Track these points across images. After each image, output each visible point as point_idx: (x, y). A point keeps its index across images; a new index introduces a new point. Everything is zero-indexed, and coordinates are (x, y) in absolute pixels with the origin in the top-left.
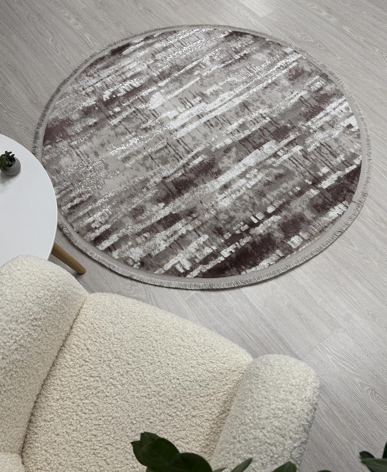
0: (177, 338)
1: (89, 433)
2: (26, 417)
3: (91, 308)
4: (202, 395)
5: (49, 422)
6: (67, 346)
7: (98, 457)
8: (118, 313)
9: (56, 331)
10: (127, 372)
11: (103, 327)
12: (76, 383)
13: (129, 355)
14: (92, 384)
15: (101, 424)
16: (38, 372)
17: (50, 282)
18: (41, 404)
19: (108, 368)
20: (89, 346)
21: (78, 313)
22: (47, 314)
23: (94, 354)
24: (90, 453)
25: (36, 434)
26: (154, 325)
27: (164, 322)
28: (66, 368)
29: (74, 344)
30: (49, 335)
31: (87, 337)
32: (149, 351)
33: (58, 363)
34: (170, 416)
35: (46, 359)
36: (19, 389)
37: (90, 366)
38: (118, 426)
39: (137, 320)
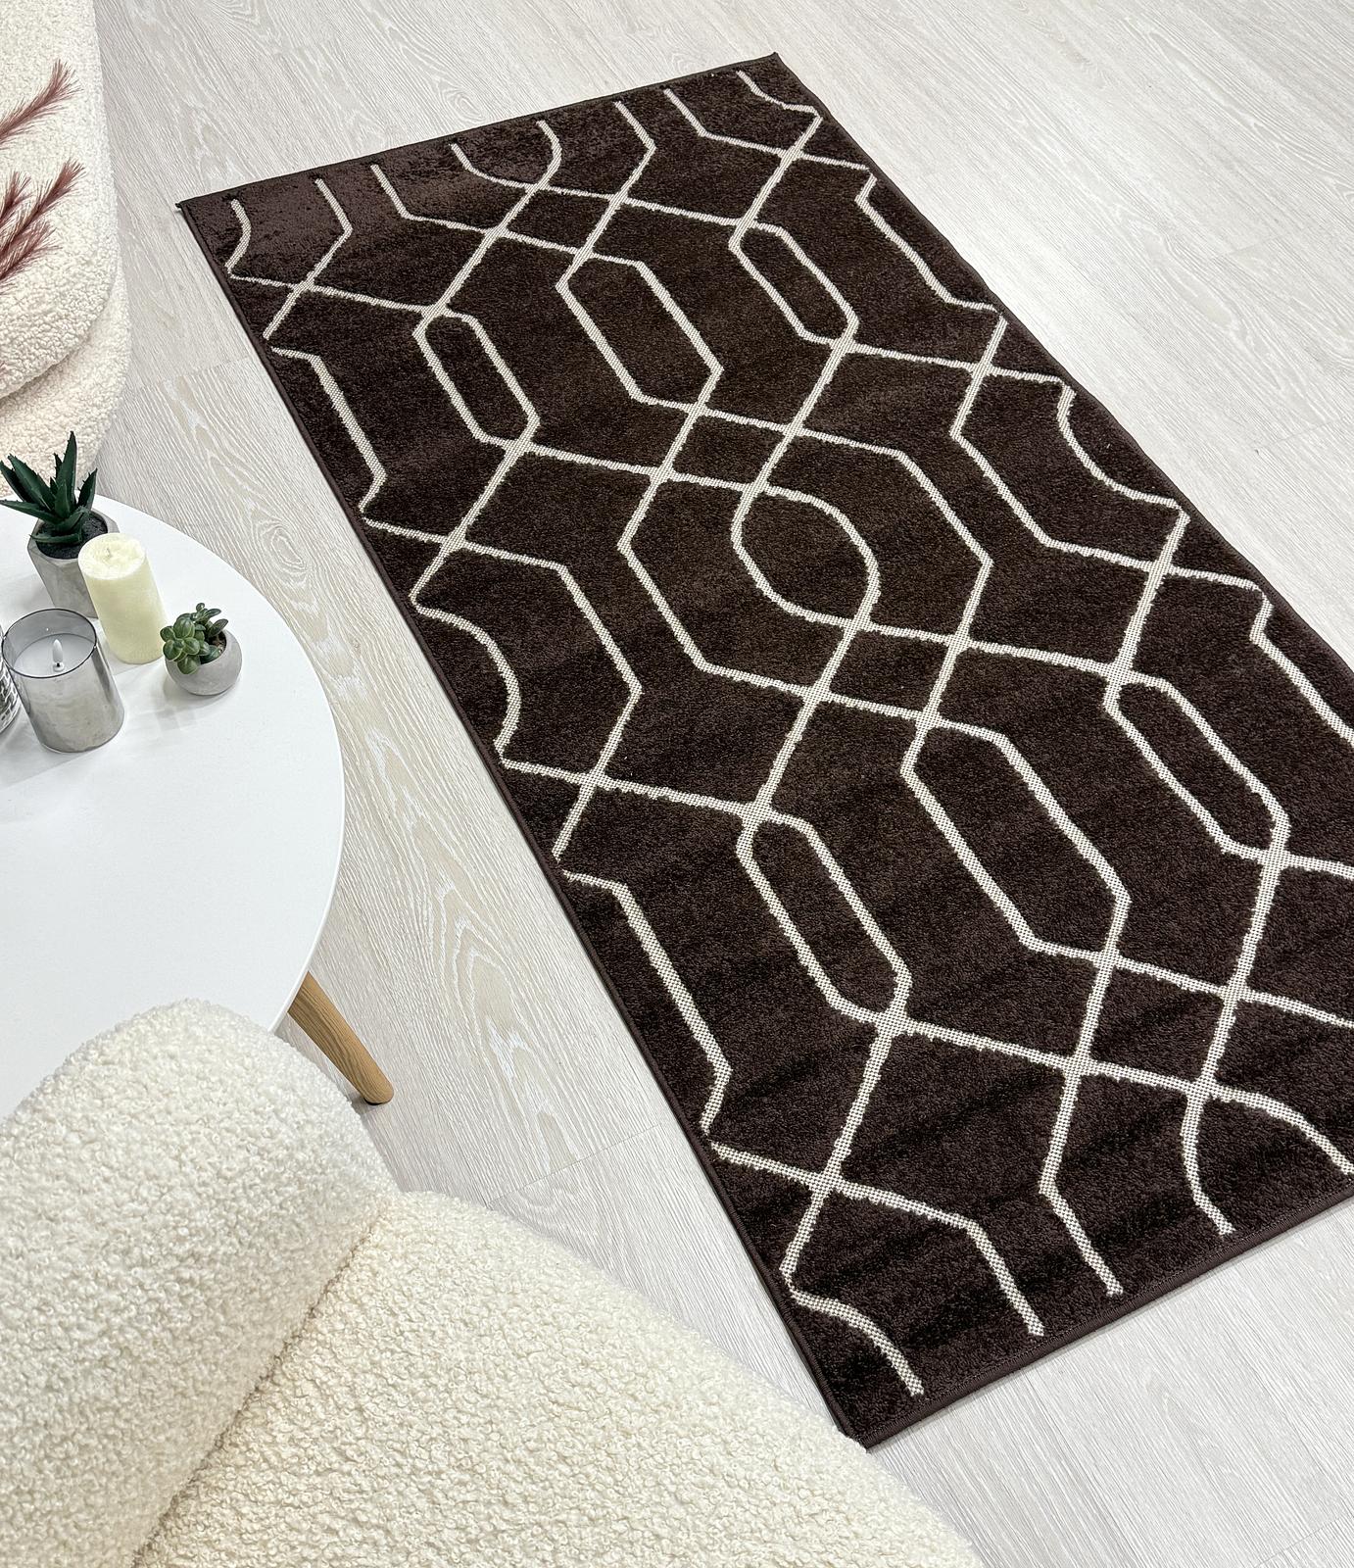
0: (707, 1440)
3: (400, 1251)
6: (283, 1381)
8: (496, 1290)
9: (256, 1317)
10: (496, 1532)
11: (434, 1333)
12: (293, 1537)
14: (351, 1550)
16: (159, 1463)
17: (274, 1123)
19: (422, 1504)
20: (364, 1400)
22: (240, 1242)
23: (378, 1435)
26: (626, 1366)
27: (668, 1362)
28: (264, 1466)
29: (313, 1381)
30: (231, 1326)
31: (364, 1362)
32: (590, 1469)
33: (238, 1440)
35: (199, 1419)
36: (82, 1516)
37: (360, 1479)
39: (567, 1332)
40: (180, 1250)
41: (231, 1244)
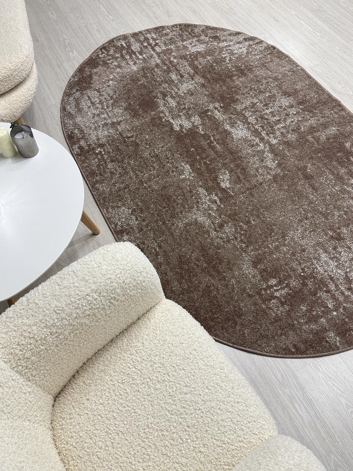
0: (218, 377)
1: (111, 413)
2: (72, 372)
4: (216, 438)
5: (87, 385)
7: (108, 436)
13: (171, 367)
14: (132, 373)
15: (123, 411)
18: (88, 368)
19: (150, 369)
21: (149, 310)
23: (145, 350)
24: (104, 429)
25: (73, 389)
26: (204, 354)
28: (119, 349)
32: (189, 374)
33: (116, 341)
34: (181, 439)
38: (135, 422)
40: (112, 296)
41: (123, 298)
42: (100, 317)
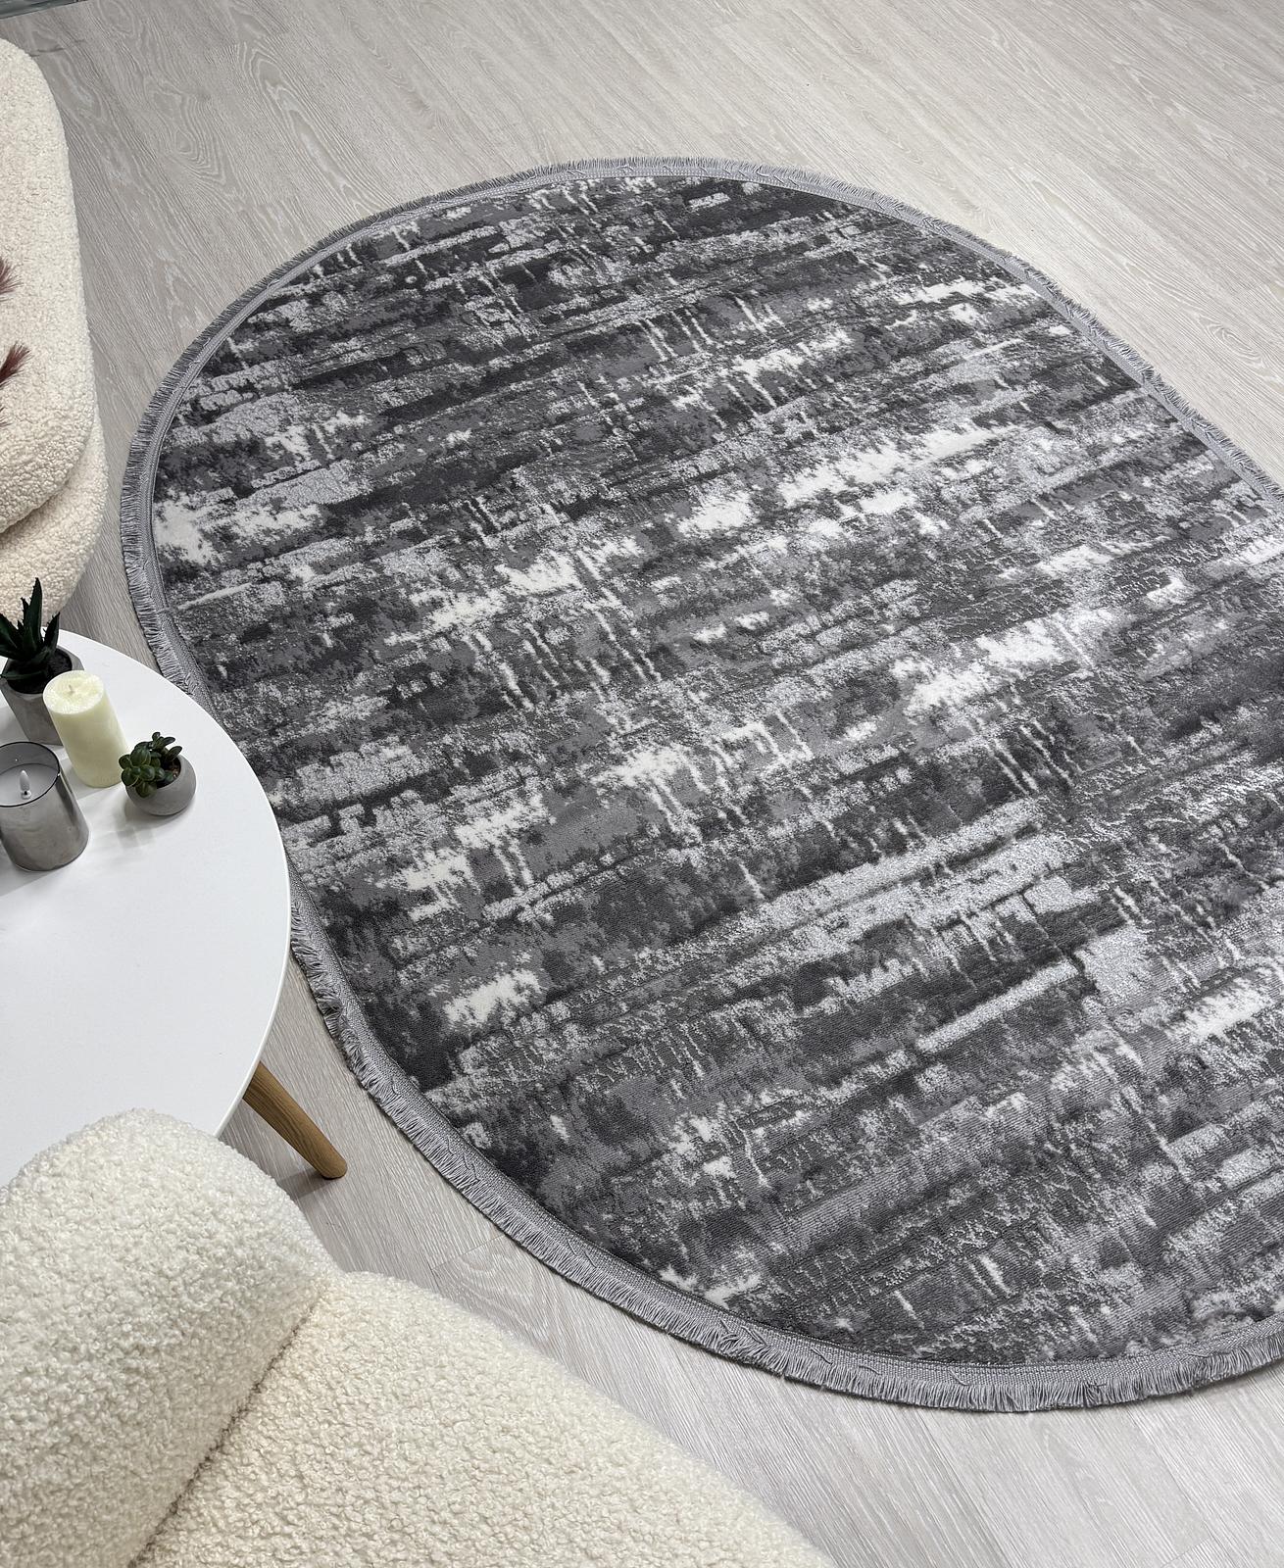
6: (231, 1451)
8: (425, 1364)
11: (368, 1406)
13: (437, 1529)
20: (304, 1468)
21: (287, 1339)
22: (183, 1334)
23: (317, 1501)
26: (542, 1432)
28: (214, 1530)
31: (304, 1433)
33: (191, 1506)
37: (300, 1541)
39: (488, 1401)
40: (126, 1344)
41: (174, 1336)
42: (101, 1440)
